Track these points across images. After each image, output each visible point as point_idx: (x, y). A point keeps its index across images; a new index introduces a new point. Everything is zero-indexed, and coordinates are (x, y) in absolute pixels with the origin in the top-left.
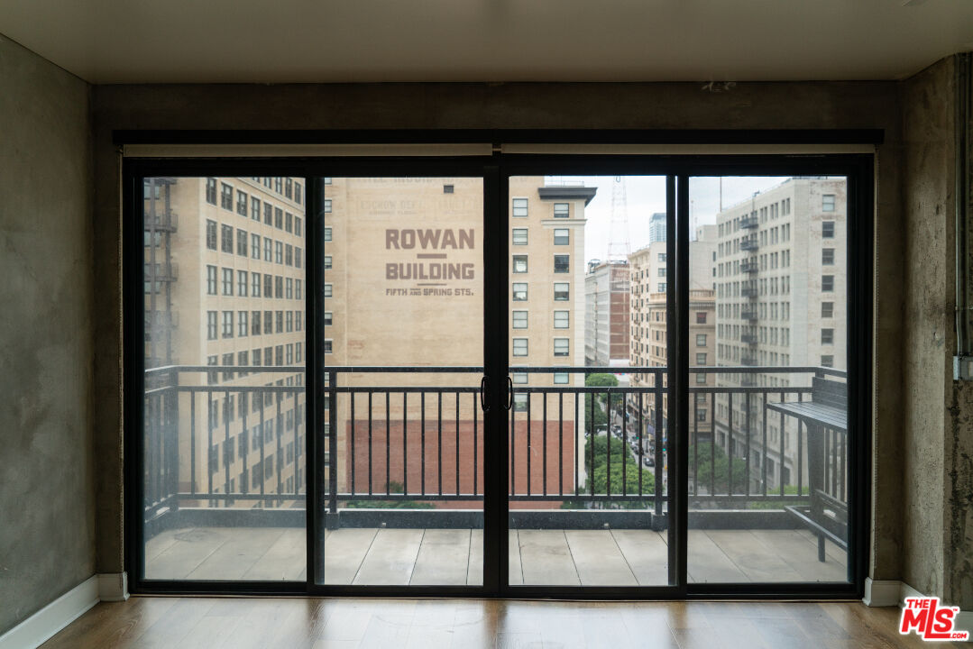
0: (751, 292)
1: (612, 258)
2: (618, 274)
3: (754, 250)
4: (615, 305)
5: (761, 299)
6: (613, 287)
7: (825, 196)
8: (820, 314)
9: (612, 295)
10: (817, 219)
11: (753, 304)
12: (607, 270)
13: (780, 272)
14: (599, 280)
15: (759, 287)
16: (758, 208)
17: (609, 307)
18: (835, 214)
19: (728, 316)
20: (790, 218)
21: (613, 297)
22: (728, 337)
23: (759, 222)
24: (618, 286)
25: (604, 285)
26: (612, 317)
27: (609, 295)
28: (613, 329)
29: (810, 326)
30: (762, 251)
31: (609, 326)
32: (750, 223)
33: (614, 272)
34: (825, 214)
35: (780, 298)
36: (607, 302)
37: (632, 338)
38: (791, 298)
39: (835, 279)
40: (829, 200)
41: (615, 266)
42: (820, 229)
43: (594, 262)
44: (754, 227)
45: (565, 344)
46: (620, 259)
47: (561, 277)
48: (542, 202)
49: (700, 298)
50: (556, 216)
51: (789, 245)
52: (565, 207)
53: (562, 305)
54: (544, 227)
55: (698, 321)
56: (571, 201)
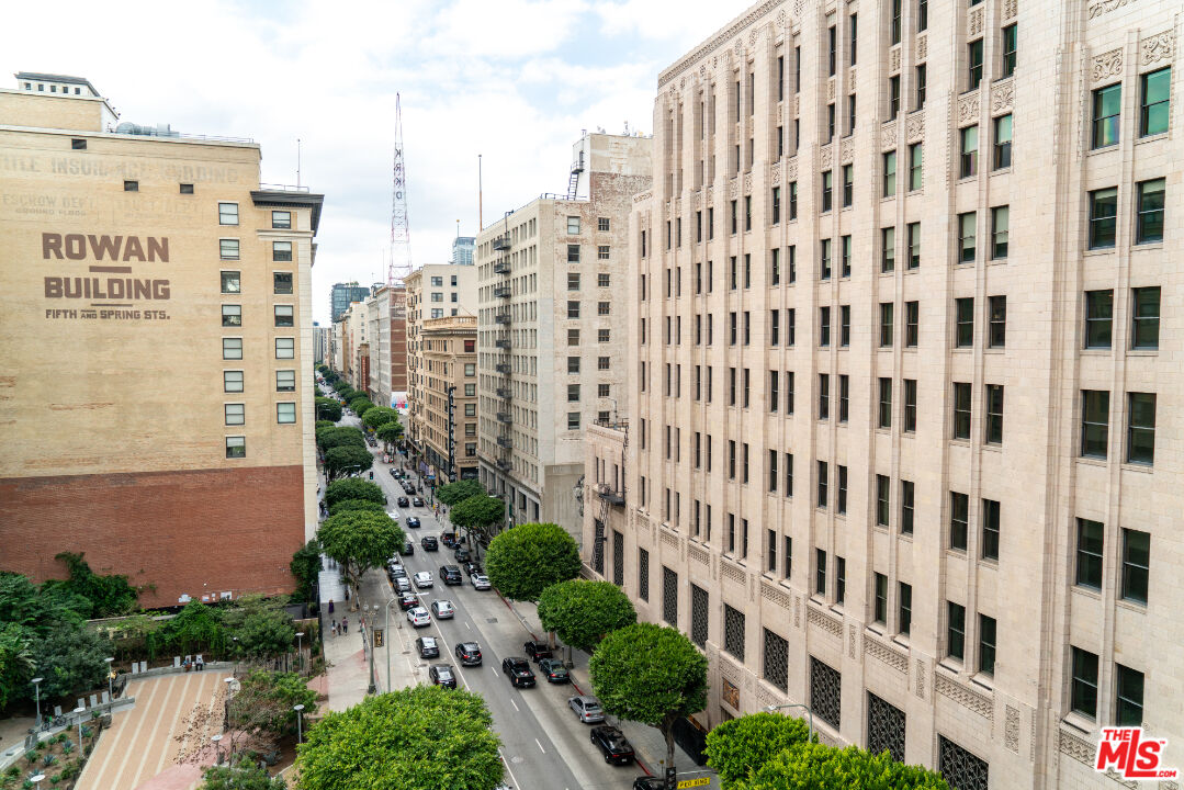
0: (504, 319)
1: (393, 282)
2: (398, 299)
3: (507, 272)
4: (395, 333)
5: (514, 326)
6: (393, 313)
7: (570, 217)
8: (566, 342)
9: (392, 322)
10: (563, 242)
11: (508, 331)
12: (387, 294)
13: (528, 297)
14: (381, 305)
15: (512, 313)
16: (510, 229)
17: (389, 336)
18: (580, 237)
19: (488, 345)
20: (536, 240)
21: (394, 324)
22: (488, 368)
23: (511, 243)
24: (399, 312)
25: (385, 311)
26: (393, 345)
27: (389, 322)
28: (394, 359)
29: (556, 355)
30: (514, 275)
31: (389, 355)
32: (502, 245)
33: (395, 298)
34: (572, 237)
35: (528, 325)
36: (387, 330)
37: (408, 370)
38: (537, 325)
39: (581, 305)
40: (574, 222)
41: (396, 290)
42: (564, 250)
43: (378, 286)
44: (507, 248)
45: (290, 377)
46: (401, 282)
47: (283, 298)
48: (257, 209)
49: (467, 324)
50: (274, 226)
51: (536, 268)
52: (286, 216)
53: (285, 331)
54: (260, 239)
55: (466, 350)
56: (293, 210)
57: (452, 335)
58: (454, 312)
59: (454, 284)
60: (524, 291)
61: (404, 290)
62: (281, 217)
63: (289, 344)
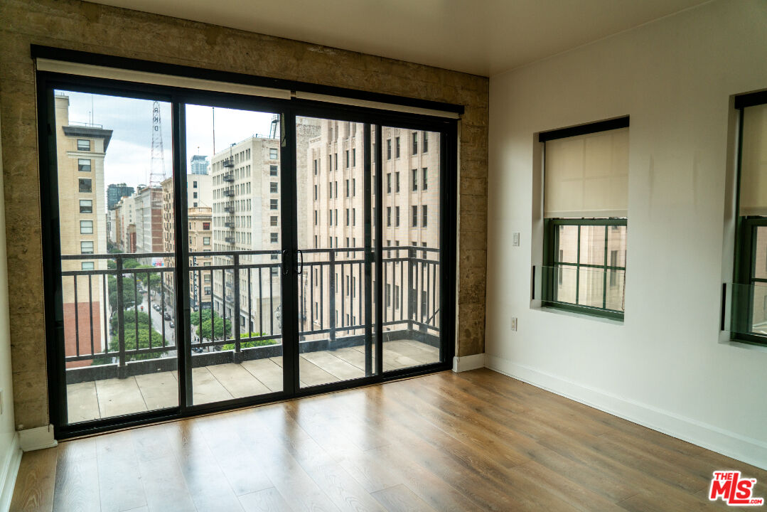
0: (230, 209)
1: (153, 184)
2: (157, 196)
3: (232, 181)
4: (155, 218)
5: (237, 214)
6: (153, 205)
7: (271, 149)
8: (270, 224)
9: (152, 210)
10: (266, 163)
11: (232, 217)
12: (149, 192)
13: (246, 197)
14: (144, 199)
15: (235, 206)
16: (233, 154)
17: (151, 219)
18: (276, 161)
19: (219, 225)
20: (250, 162)
21: (154, 212)
22: (219, 240)
23: (234, 163)
24: (157, 204)
25: (147, 203)
26: (153, 225)
27: (150, 211)
28: (154, 234)
29: (263, 232)
30: (236, 183)
31: (151, 232)
32: (228, 164)
33: (154, 195)
34: (272, 160)
35: (246, 214)
36: (149, 215)
37: (164, 241)
38: (252, 213)
39: (276, 202)
40: (273, 152)
41: (154, 190)
42: (268, 169)
43: (142, 187)
44: (231, 166)
45: (90, 245)
46: (159, 185)
47: (85, 195)
48: (66, 138)
49: (205, 212)
50: (79, 149)
51: (250, 179)
52: (87, 143)
53: (86, 216)
54: (69, 157)
55: (204, 229)
56: (91, 139)
57: (195, 219)
58: (195, 205)
59: (195, 186)
60: (243, 193)
61: (161, 190)
62: (84, 144)
63: (89, 224)
